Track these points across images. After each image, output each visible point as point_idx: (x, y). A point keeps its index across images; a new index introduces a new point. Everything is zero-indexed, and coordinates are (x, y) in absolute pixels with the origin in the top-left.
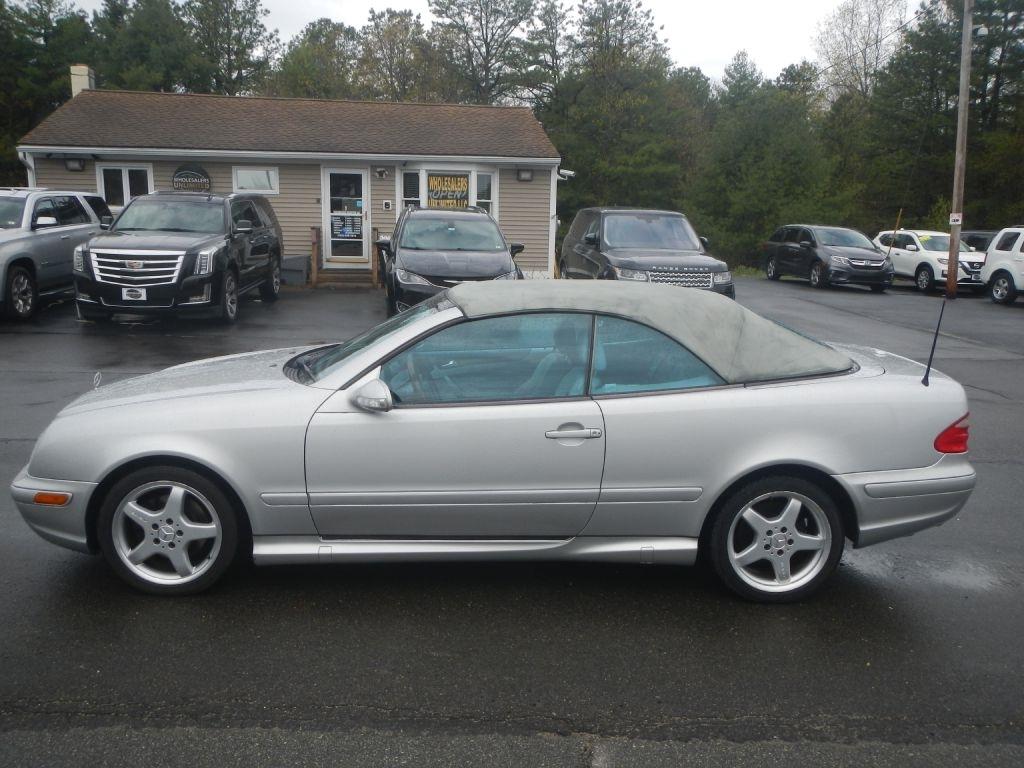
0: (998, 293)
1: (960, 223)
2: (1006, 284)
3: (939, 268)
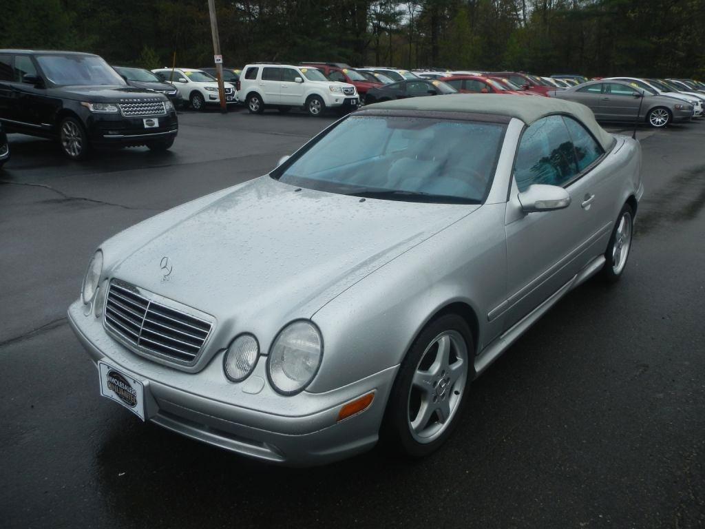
0: (254, 107)
1: (221, 62)
2: (257, 101)
3: (207, 94)
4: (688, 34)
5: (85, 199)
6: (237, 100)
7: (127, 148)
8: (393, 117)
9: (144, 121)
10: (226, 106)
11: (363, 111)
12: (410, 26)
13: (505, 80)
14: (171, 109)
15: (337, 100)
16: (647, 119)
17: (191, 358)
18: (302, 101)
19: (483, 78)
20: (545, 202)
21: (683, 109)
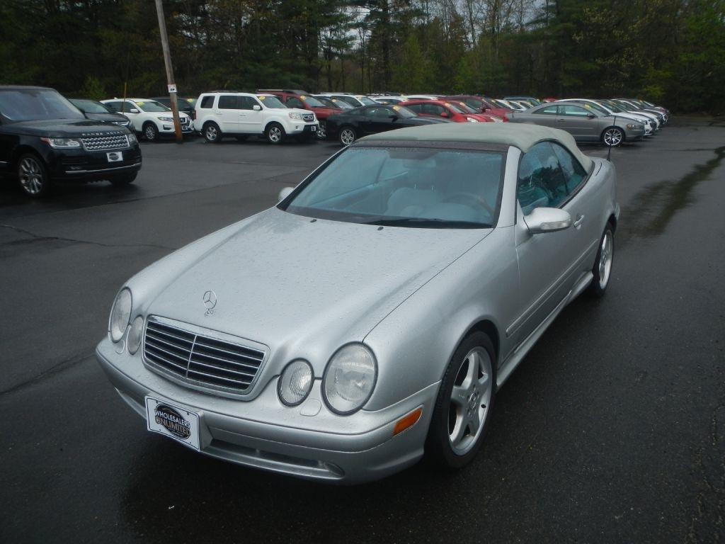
0: (211, 136)
1: (175, 91)
2: (214, 130)
3: (161, 125)
4: (630, 56)
5: (57, 238)
6: (193, 129)
7: (89, 183)
8: (394, 147)
9: (108, 154)
10: (184, 136)
11: (363, 143)
12: (360, 51)
13: (462, 104)
14: (134, 142)
15: (297, 127)
16: (602, 139)
17: (245, 387)
18: (261, 129)
19: (440, 102)
20: (549, 224)
21: (635, 128)
